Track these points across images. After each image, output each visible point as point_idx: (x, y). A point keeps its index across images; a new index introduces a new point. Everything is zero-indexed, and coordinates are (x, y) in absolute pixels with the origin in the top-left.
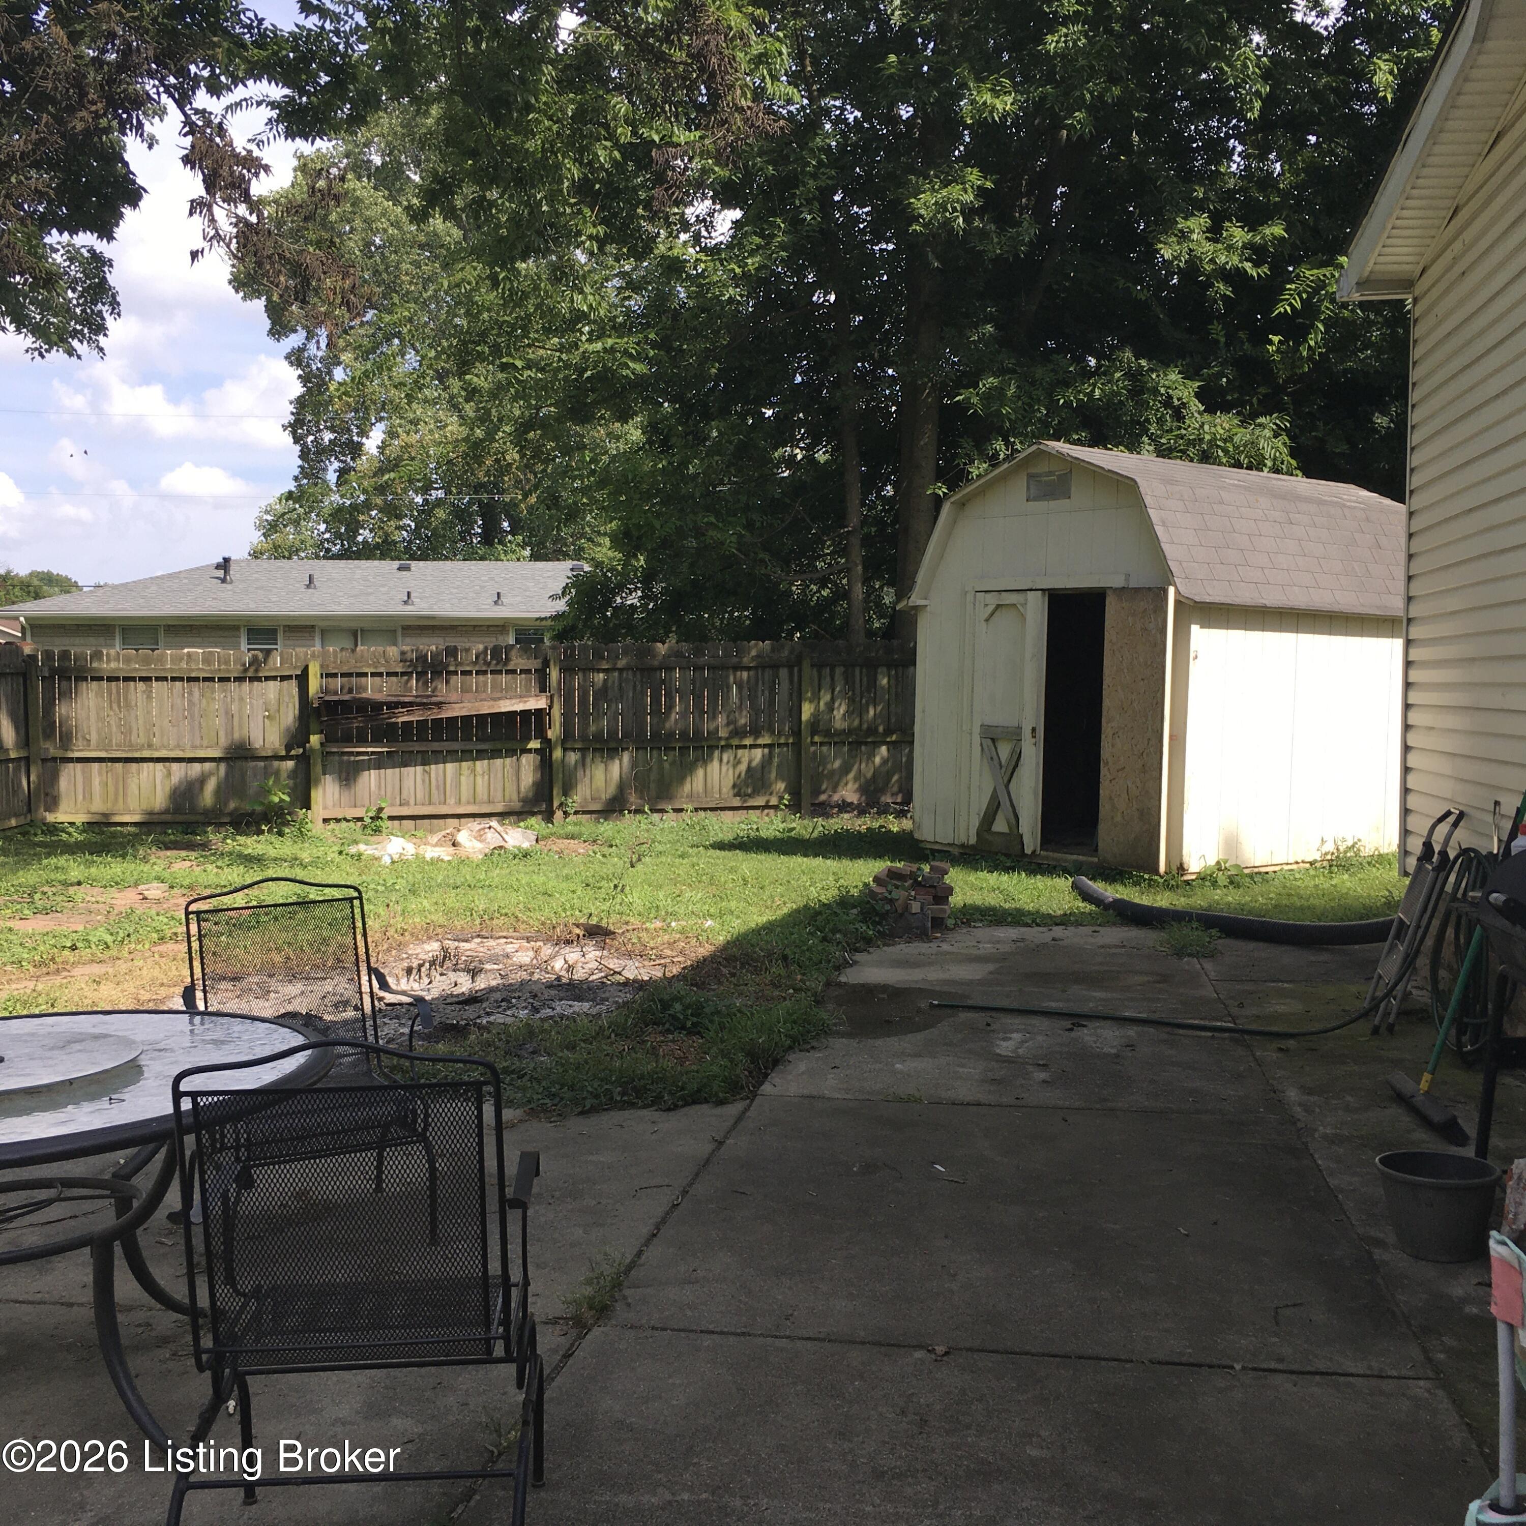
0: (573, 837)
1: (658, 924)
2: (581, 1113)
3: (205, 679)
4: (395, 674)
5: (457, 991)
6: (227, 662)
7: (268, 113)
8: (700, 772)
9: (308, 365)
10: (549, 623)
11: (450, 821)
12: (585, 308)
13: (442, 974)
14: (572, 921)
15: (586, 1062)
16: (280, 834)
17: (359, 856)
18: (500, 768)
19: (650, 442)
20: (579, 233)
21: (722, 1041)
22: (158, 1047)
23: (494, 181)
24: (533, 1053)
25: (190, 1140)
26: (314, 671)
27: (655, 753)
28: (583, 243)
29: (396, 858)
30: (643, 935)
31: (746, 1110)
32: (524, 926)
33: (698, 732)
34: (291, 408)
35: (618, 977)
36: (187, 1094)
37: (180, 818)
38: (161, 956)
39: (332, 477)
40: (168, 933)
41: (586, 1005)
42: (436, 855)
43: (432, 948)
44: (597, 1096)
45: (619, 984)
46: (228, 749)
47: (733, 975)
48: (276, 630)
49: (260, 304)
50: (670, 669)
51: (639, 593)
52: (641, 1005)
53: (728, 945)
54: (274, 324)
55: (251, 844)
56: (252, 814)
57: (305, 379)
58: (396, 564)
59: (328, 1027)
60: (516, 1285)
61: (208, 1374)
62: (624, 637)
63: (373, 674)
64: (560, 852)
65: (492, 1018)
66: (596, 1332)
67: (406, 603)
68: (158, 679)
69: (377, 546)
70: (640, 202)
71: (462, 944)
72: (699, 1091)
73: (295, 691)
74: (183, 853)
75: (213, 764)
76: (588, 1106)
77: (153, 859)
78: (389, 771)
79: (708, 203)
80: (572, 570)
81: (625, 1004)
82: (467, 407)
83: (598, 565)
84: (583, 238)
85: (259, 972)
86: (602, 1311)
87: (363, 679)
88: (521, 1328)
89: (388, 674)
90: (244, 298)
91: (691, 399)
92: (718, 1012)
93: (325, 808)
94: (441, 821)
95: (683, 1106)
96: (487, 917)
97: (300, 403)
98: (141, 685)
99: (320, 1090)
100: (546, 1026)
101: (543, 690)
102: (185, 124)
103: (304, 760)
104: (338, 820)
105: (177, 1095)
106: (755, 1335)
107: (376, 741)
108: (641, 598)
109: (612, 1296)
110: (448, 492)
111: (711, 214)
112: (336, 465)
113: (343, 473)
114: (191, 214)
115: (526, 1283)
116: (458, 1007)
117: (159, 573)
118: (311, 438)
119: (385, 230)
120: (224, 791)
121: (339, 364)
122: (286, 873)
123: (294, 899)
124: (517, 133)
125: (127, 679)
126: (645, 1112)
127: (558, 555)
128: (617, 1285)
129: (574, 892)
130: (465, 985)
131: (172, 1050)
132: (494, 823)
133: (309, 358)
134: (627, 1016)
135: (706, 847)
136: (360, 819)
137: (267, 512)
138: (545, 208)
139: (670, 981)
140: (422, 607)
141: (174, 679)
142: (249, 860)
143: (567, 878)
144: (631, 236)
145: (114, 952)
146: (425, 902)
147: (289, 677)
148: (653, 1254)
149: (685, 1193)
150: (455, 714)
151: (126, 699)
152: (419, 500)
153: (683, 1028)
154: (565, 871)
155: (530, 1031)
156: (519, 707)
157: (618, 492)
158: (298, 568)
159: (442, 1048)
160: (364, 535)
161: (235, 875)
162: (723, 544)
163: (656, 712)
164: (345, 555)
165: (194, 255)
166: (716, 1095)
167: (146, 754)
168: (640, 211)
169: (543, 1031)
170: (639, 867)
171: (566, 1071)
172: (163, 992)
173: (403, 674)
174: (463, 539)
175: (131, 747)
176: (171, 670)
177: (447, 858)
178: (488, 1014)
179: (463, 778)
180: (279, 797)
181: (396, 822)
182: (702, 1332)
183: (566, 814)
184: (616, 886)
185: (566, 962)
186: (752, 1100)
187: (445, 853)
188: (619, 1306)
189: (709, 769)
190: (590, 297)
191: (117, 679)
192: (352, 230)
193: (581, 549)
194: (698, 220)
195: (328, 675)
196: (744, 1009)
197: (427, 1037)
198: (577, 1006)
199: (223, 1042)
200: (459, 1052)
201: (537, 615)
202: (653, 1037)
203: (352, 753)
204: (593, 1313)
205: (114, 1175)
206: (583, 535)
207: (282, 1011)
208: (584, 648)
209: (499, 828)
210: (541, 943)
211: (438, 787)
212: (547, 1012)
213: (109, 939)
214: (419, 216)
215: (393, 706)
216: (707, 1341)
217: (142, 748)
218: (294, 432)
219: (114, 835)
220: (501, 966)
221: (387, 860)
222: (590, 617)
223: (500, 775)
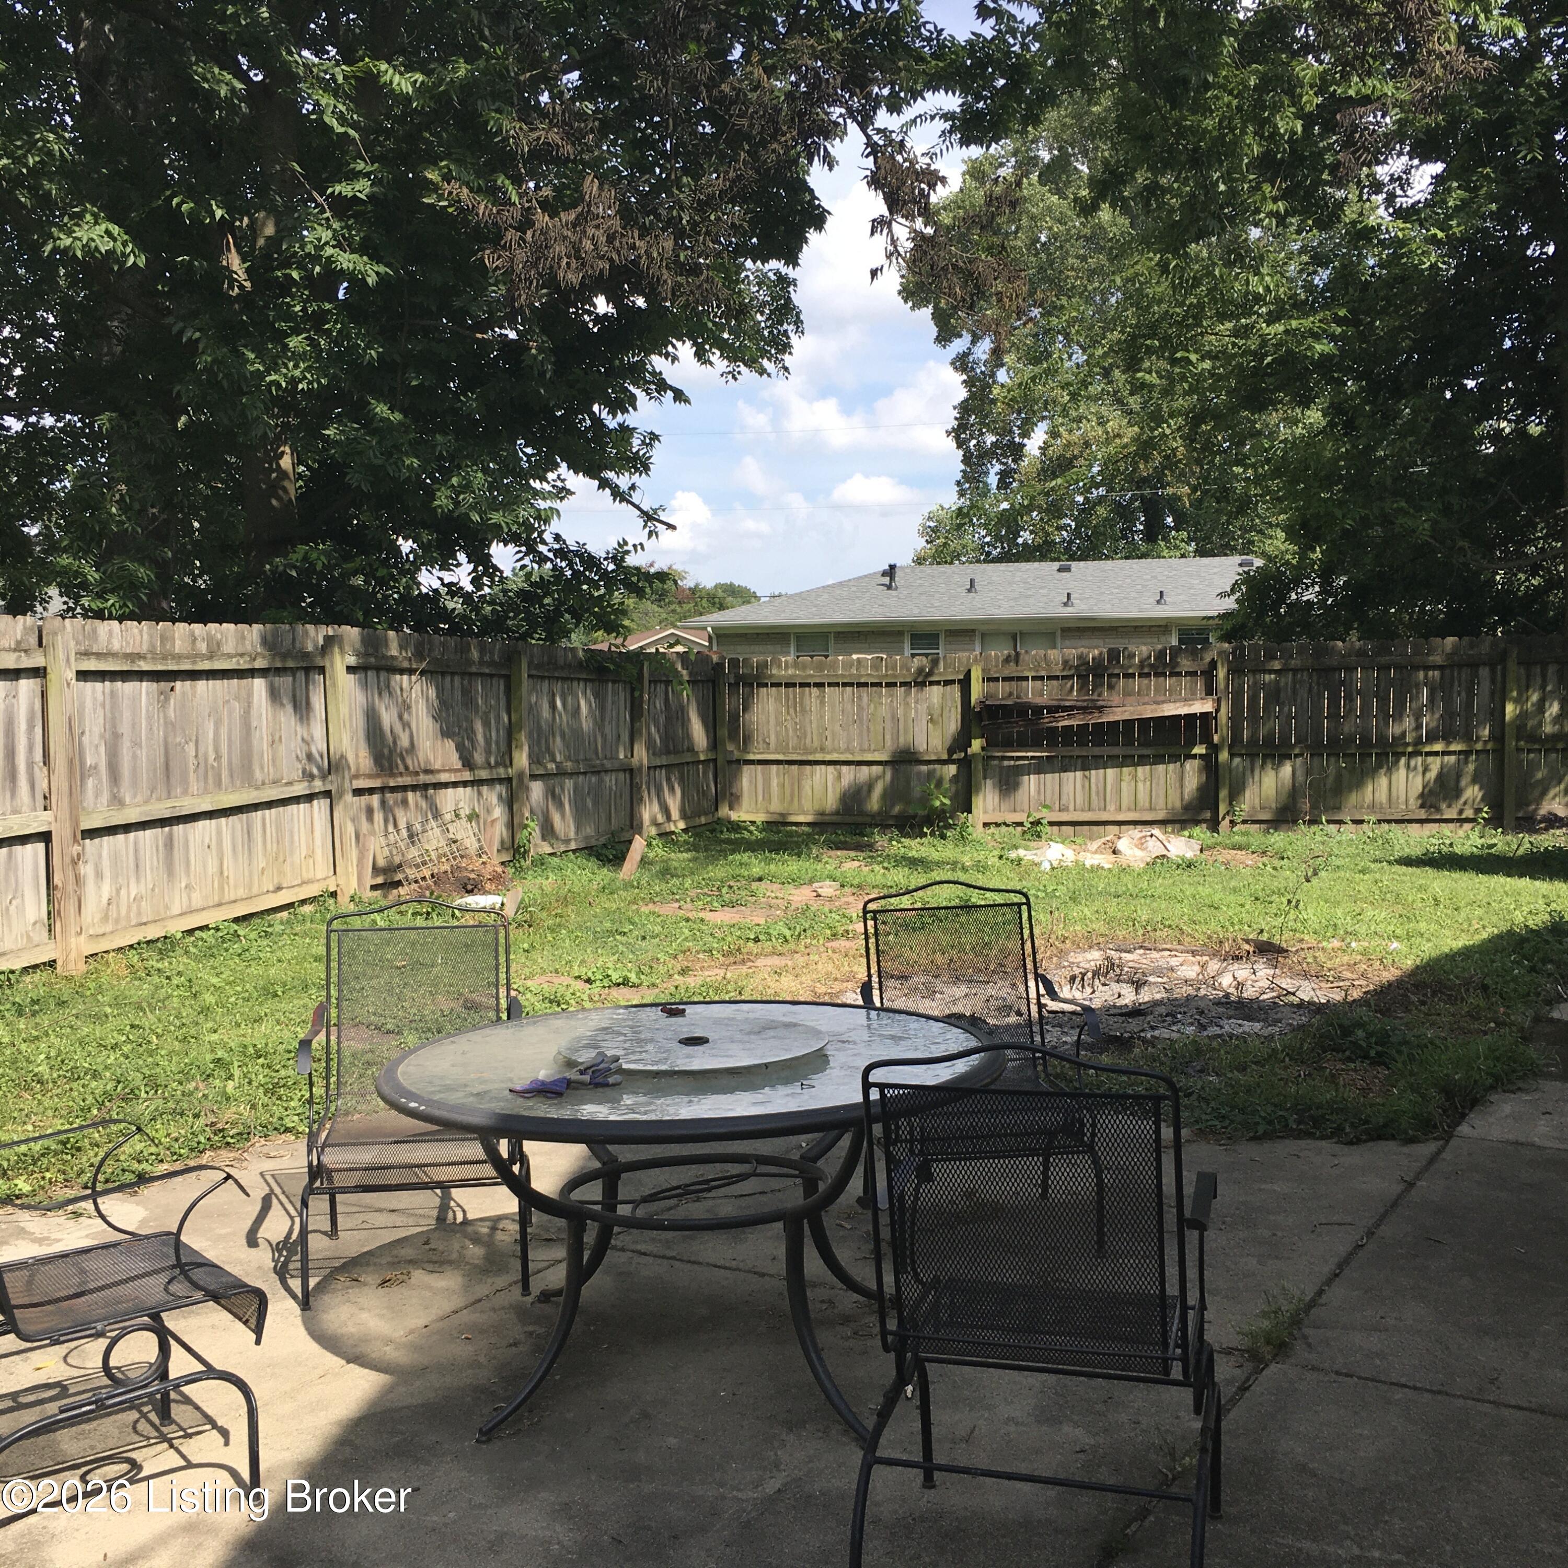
0: (1240, 848)
1: (1336, 943)
2: (1252, 1139)
3: (874, 685)
4: (1056, 678)
5: (1121, 1002)
6: (894, 668)
7: (942, 125)
8: (1383, 781)
9: (973, 369)
10: (1216, 621)
11: (1110, 828)
12: (1261, 290)
13: (1104, 985)
14: (1240, 936)
15: (1258, 1085)
16: (943, 837)
17: (1019, 861)
18: (1162, 775)
19: (1331, 424)
20: (1257, 211)
21: (1412, 1074)
22: (844, 1038)
23: (1167, 165)
24: (1201, 1071)
25: (877, 1129)
26: (976, 675)
27: (1332, 760)
28: (1261, 220)
29: (1055, 864)
30: (1319, 954)
31: (1439, 1152)
32: (1188, 939)
33: (1382, 738)
34: (955, 414)
35: (1291, 998)
36: (875, 1085)
37: (848, 819)
38: (834, 952)
39: (993, 480)
40: (840, 930)
41: (1257, 1026)
42: (1096, 862)
43: (1094, 958)
44: (1270, 1123)
45: (1292, 1005)
46: (894, 754)
47: (1423, 1003)
48: (936, 636)
49: (926, 312)
50: (1351, 669)
51: (1317, 588)
52: (1318, 1029)
53: (1416, 970)
54: (939, 332)
55: (916, 847)
56: (914, 817)
57: (968, 383)
58: (1057, 565)
59: (992, 1031)
60: (1193, 1308)
61: (892, 1355)
62: (1299, 635)
63: (1034, 678)
64: (1226, 864)
65: (1156, 1033)
66: (1274, 1368)
67: (1065, 604)
68: (830, 685)
69: (1038, 548)
70: (1326, 166)
71: (1123, 955)
72: (1385, 1125)
73: (958, 695)
74: (852, 854)
75: (880, 768)
76: (1260, 1132)
77: (825, 859)
78: (1049, 776)
79: (1404, 159)
80: (1240, 565)
81: (1301, 1027)
82: (1131, 400)
83: (1269, 558)
84: (1262, 215)
85: (926, 972)
86: (1281, 1349)
87: (1024, 683)
88: (1199, 1352)
89: (1049, 678)
90: (912, 308)
91: (1379, 375)
92: (1406, 1043)
93: (985, 812)
94: (1101, 828)
95: (1366, 1141)
96: (1150, 927)
97: (965, 408)
98: (815, 691)
99: (995, 1092)
100: (1214, 1044)
101: (1209, 691)
102: (867, 145)
103: (966, 764)
104: (998, 825)
105: (867, 1086)
106: (1454, 1396)
107: (1037, 745)
108: (1320, 593)
109: (1291, 1334)
110: (1110, 489)
111: (1407, 171)
112: (998, 467)
113: (1005, 476)
114: (872, 234)
115: (1203, 1307)
116: (1121, 1019)
117: (830, 582)
118: (974, 442)
119: (1050, 228)
120: (889, 796)
121: (1002, 365)
122: (949, 876)
123: (956, 902)
124: (1194, 113)
125: (802, 685)
126: (1324, 1143)
127: (1225, 550)
128: (1296, 1321)
129: (1242, 905)
130: (1128, 997)
131: (855, 1043)
132: (1156, 831)
133: (974, 362)
134: (1303, 1041)
135: (1389, 862)
136: (1021, 824)
137: (930, 519)
138: (1222, 187)
139: (1350, 1005)
140: (1082, 608)
141: (845, 685)
142: (914, 863)
143: (1235, 890)
144: (1317, 205)
145: (792, 946)
146: (1086, 910)
147: (951, 682)
148: (1337, 1294)
149: (1370, 1234)
150: (1116, 718)
151: (801, 704)
152: (1080, 499)
153: (1366, 1057)
154: (1233, 883)
155: (1197, 1049)
156: (1183, 710)
157: (1294, 481)
158: (959, 573)
159: (1105, 1059)
160: (1026, 537)
161: (900, 877)
162: (1414, 531)
163: (1334, 715)
164: (1006, 558)
165: (874, 273)
166: (1406, 1133)
167: (819, 757)
168: (1325, 176)
169: (1213, 1050)
170: (1315, 881)
171: (1236, 1093)
172: (837, 986)
173: (1064, 677)
174: (1124, 537)
175: (807, 751)
176: (843, 676)
177: (1107, 866)
178: (1153, 1028)
179: (1124, 784)
180: (941, 801)
181: (1055, 828)
182: (1392, 1384)
183: (1233, 823)
184: (1289, 902)
185: (1235, 978)
186: (1447, 1142)
187: (1105, 861)
188: (1299, 1346)
189: (1394, 777)
190: (1267, 278)
191: (794, 685)
192: (1018, 229)
193: (1251, 542)
194: (1393, 179)
195: (989, 680)
196: (1437, 1042)
197: (1090, 1048)
198: (1247, 1026)
199: (900, 1038)
200: (1123, 1064)
201: (1204, 614)
202: (1331, 1064)
203: (1012, 758)
204: (1269, 1348)
205: (802, 1157)
206: (1253, 528)
207: (947, 1012)
208: (1255, 649)
209: (1161, 837)
210: (1206, 958)
211: (1098, 793)
212: (1213, 1030)
213: (788, 933)
214: (1087, 209)
215: (1053, 710)
216: (1399, 1394)
217: (814, 751)
218: (957, 438)
219: (790, 834)
220: (1165, 980)
221: (1046, 866)
222: (1262, 614)
223: (1162, 781)
